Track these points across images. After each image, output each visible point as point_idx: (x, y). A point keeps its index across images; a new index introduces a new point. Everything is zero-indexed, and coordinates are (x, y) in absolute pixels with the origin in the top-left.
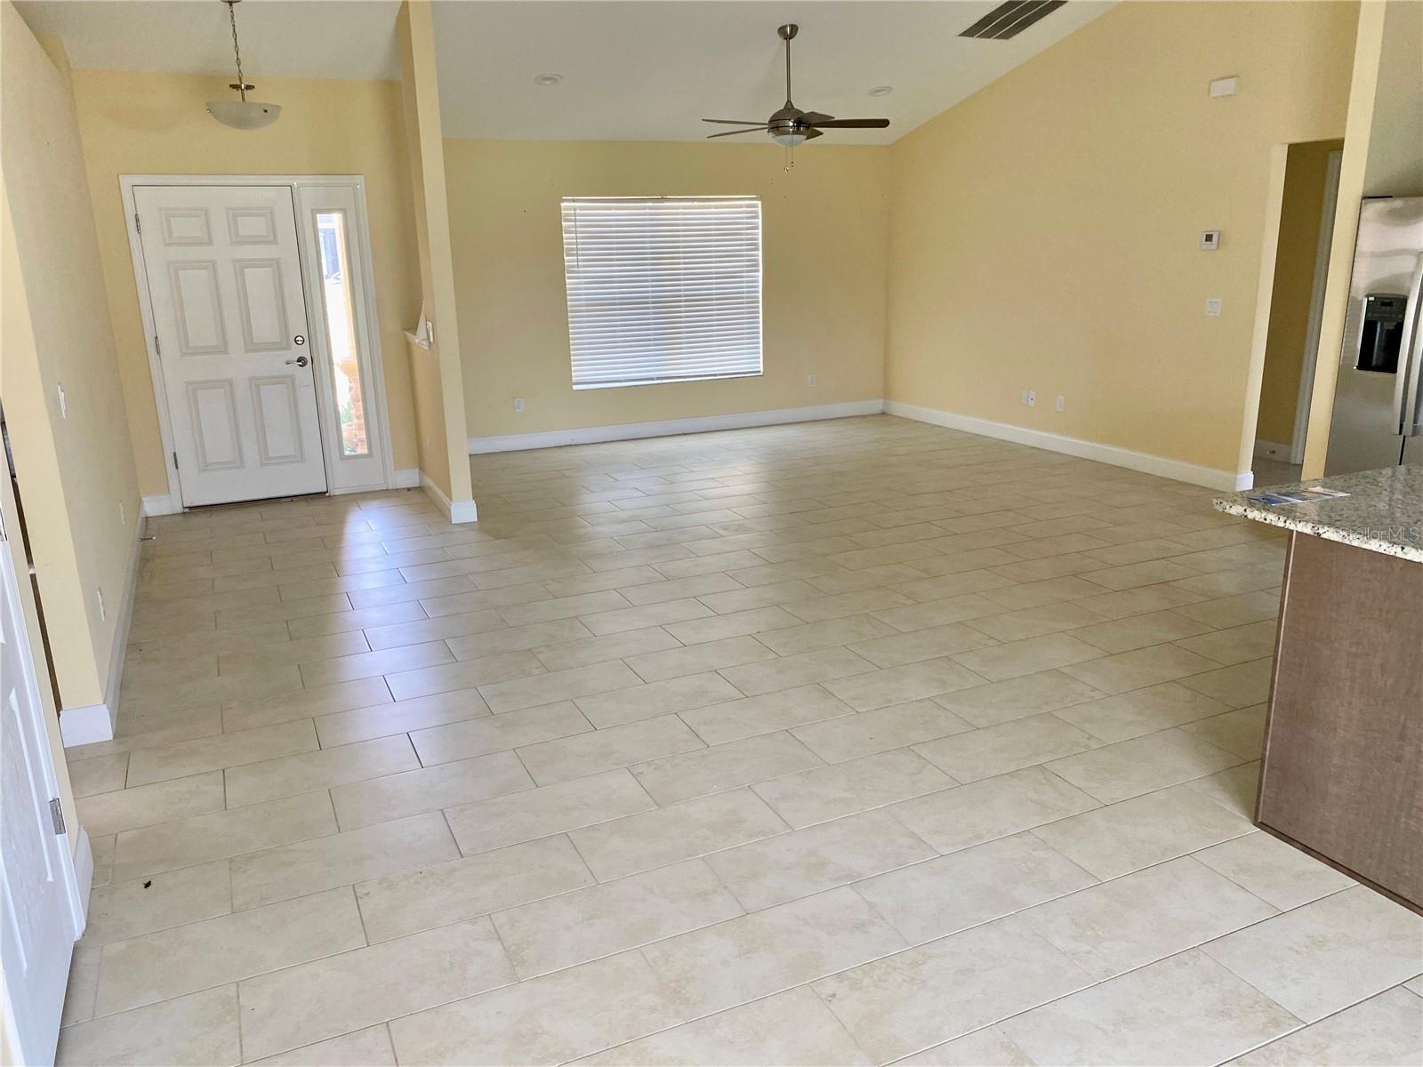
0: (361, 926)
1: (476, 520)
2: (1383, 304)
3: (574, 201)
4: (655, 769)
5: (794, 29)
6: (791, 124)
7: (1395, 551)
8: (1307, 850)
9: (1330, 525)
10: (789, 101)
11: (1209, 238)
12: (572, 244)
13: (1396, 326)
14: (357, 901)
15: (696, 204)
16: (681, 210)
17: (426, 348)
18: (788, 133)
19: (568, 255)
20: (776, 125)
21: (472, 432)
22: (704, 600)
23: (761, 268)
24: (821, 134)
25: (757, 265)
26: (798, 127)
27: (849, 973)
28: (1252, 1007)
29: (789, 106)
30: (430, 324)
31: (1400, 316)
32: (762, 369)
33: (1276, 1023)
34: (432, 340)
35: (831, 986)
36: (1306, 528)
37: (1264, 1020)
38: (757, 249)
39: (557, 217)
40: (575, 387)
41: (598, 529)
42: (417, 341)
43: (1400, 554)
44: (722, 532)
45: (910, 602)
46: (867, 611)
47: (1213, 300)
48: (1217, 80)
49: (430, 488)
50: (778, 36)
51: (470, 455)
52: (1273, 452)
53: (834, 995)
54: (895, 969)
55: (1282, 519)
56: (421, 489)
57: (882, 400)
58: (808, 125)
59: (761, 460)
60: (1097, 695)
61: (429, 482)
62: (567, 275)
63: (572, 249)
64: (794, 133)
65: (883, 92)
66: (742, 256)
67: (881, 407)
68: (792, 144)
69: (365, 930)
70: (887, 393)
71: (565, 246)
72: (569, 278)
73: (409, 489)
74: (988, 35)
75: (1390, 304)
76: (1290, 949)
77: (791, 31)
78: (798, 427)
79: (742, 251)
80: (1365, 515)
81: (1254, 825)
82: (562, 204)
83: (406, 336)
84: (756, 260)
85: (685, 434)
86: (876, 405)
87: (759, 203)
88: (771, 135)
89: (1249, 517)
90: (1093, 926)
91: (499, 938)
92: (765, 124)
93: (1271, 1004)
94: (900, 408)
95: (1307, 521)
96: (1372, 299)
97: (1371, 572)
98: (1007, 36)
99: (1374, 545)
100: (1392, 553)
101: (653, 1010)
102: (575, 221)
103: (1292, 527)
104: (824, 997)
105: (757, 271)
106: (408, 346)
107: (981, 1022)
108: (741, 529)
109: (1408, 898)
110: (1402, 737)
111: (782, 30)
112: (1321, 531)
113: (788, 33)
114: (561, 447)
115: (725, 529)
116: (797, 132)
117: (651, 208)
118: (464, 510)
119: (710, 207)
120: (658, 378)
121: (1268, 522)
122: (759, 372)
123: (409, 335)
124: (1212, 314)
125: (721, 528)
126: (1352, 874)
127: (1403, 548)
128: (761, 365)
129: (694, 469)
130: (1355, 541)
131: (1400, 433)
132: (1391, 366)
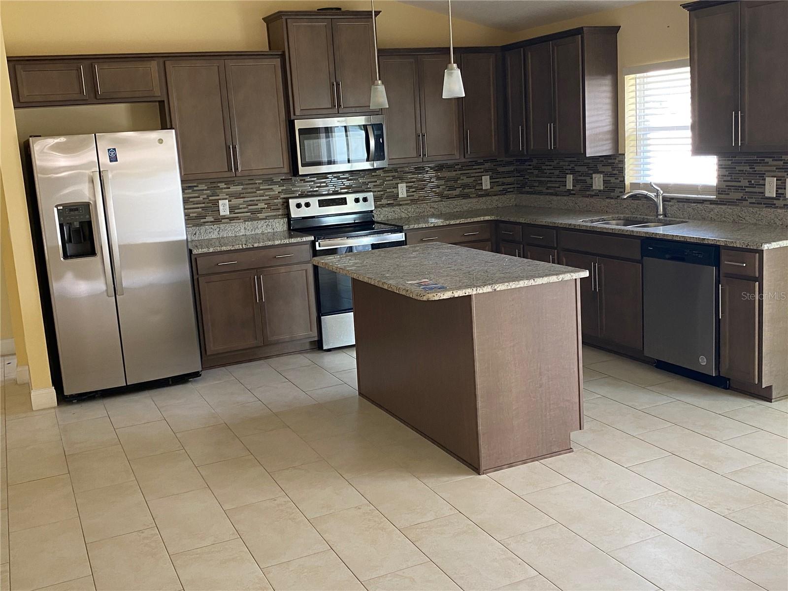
2: (71, 210)
13: (81, 224)
31: (88, 216)
75: (77, 210)
96: (60, 208)
131: (114, 295)
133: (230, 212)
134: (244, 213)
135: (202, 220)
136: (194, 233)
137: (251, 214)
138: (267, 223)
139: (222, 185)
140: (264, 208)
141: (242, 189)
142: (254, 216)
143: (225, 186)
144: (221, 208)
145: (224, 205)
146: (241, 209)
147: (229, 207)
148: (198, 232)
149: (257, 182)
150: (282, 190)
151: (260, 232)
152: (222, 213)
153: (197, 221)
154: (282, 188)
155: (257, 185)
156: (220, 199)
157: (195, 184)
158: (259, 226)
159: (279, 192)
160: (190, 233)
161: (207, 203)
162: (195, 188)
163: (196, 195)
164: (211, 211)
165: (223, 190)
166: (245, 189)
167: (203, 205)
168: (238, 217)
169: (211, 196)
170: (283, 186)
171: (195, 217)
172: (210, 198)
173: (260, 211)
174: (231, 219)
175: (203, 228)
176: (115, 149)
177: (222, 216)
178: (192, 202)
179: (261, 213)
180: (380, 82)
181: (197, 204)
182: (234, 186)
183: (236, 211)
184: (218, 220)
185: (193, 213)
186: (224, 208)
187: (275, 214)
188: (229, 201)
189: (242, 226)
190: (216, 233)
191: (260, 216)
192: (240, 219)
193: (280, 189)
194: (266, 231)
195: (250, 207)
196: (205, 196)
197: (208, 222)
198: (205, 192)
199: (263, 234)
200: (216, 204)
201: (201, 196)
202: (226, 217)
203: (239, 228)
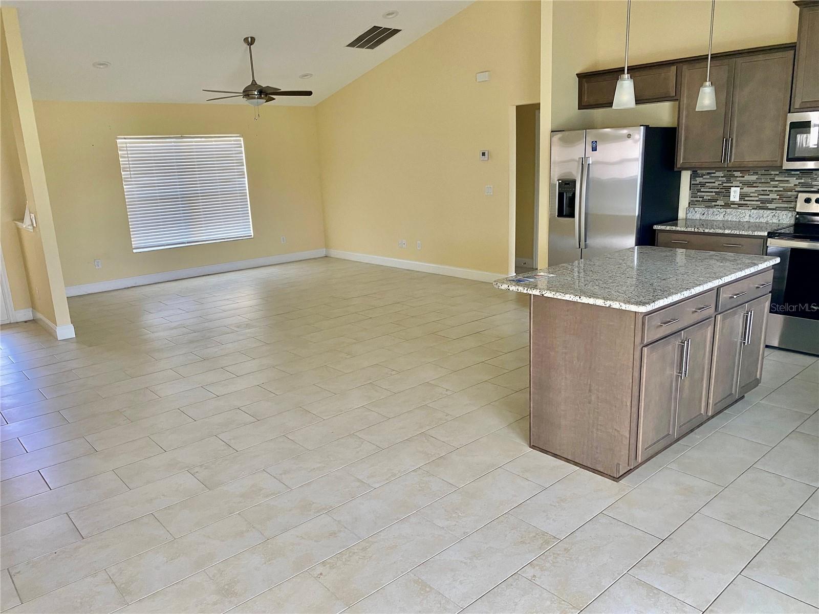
0: (15, 592)
1: (75, 336)
2: (566, 184)
3: (125, 138)
4: (206, 469)
5: (253, 39)
6: (256, 93)
7: (577, 299)
8: (555, 456)
9: (548, 289)
10: (254, 80)
11: (483, 154)
12: (126, 164)
13: (572, 195)
14: (11, 578)
15: (203, 139)
16: (194, 143)
17: (32, 231)
18: (255, 98)
19: (124, 171)
20: (247, 93)
21: (68, 283)
22: (227, 369)
23: (246, 176)
24: (275, 99)
25: (244, 175)
26: (260, 95)
27: (329, 561)
28: (535, 537)
29: (254, 83)
30: (33, 216)
31: (574, 189)
32: (252, 234)
33: (547, 543)
34: (35, 225)
35: (320, 569)
36: (536, 292)
37: (542, 542)
38: (243, 165)
39: (115, 148)
40: (135, 251)
41: (156, 334)
42: (24, 226)
43: (579, 301)
44: (236, 329)
45: (349, 357)
46: (326, 364)
47: (489, 186)
48: (479, 73)
49: (41, 320)
50: (244, 43)
51: (67, 298)
52: (525, 263)
53: (321, 574)
54: (354, 553)
55: (526, 289)
56: (34, 321)
57: (325, 249)
58: (267, 94)
59: (257, 287)
60: (448, 393)
61: (40, 316)
62: (124, 183)
63: (127, 168)
64: (258, 98)
65: (308, 77)
66: (234, 169)
67: (325, 254)
68: (258, 104)
69: (18, 595)
70: (327, 246)
71: (121, 166)
72: (126, 185)
73: (26, 322)
74: (361, 46)
75: (568, 184)
76: (551, 505)
77: (251, 41)
78: (277, 267)
79: (234, 166)
80: (563, 284)
81: (530, 447)
82: (118, 141)
83: (16, 224)
84: (243, 172)
85: (208, 275)
86: (322, 252)
87: (242, 139)
88: (245, 99)
89: (511, 289)
90: (456, 511)
91: (113, 582)
92: (241, 93)
93: (544, 534)
94: (334, 253)
95: (537, 289)
96: (560, 181)
97: (568, 311)
98: (372, 47)
99: (567, 297)
100: (576, 301)
101: (215, 604)
102: (127, 150)
103: (530, 292)
104: (316, 575)
105: (244, 178)
106: (18, 230)
107: (402, 572)
108: (248, 326)
109: (601, 471)
110: (590, 391)
111: (246, 40)
112: (543, 293)
113: (250, 41)
114: (128, 288)
115: (238, 327)
116: (260, 98)
117: (174, 142)
118: (65, 331)
119: (212, 141)
120: (188, 243)
121: (519, 291)
122: (251, 236)
123: (19, 223)
124: (489, 194)
125: (235, 327)
126: (576, 464)
127: (580, 297)
128: (252, 232)
129: (215, 295)
130: (559, 296)
131: (579, 248)
132: (572, 215)
133: (740, 199)
134: (753, 201)
135: (713, 203)
136: (703, 213)
137: (761, 203)
138: (774, 213)
139: (737, 174)
140: (776, 199)
141: (757, 179)
142: (763, 205)
143: (741, 175)
144: (732, 194)
145: (735, 192)
146: (751, 197)
147: (740, 195)
148: (706, 213)
149: (772, 173)
150: (799, 183)
151: (765, 221)
152: (732, 199)
153: (709, 204)
154: (800, 181)
155: (772, 177)
156: (733, 187)
157: (714, 171)
158: (765, 216)
159: (795, 185)
160: (700, 212)
161: (721, 189)
162: (713, 175)
163: (713, 181)
164: (723, 196)
165: (738, 179)
166: (759, 179)
167: (718, 190)
168: (747, 204)
169: (725, 183)
170: (801, 179)
171: (709, 199)
172: (724, 185)
173: (771, 201)
174: (740, 205)
175: (711, 210)
176: (596, 142)
177: (732, 201)
178: (707, 186)
179: (771, 203)
180: (708, 83)
181: (712, 188)
182: (749, 175)
183: (746, 199)
184: (728, 205)
185: (707, 196)
186: (735, 195)
187: (786, 205)
188: (740, 189)
189: (748, 212)
190: (722, 216)
191: (770, 206)
192: (748, 207)
193: (797, 182)
194: (771, 221)
195: (760, 197)
196: (720, 183)
197: (718, 205)
198: (720, 179)
199: (767, 223)
200: (728, 190)
201: (716, 182)
202: (735, 203)
203: (744, 215)
